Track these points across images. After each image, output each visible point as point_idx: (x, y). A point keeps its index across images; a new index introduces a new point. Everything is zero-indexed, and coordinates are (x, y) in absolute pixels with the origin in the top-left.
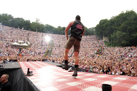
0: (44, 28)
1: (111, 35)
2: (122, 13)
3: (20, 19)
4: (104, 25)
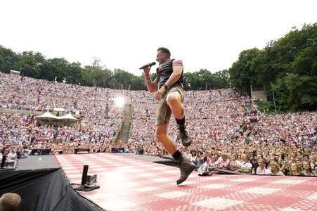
0: (110, 79)
1: (272, 85)
2: (294, 30)
3: (60, 60)
4: (252, 63)
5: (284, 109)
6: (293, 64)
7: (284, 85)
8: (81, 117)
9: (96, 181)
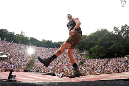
1: (91, 49)
2: (98, 30)
4: (84, 40)
5: (94, 58)
6: (98, 42)
7: (94, 49)
8: (11, 56)
9: (15, 78)
